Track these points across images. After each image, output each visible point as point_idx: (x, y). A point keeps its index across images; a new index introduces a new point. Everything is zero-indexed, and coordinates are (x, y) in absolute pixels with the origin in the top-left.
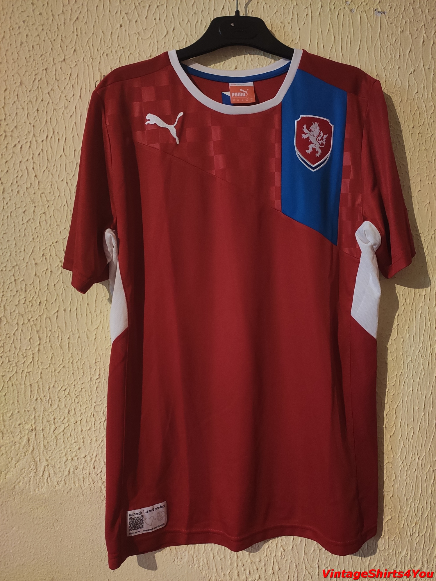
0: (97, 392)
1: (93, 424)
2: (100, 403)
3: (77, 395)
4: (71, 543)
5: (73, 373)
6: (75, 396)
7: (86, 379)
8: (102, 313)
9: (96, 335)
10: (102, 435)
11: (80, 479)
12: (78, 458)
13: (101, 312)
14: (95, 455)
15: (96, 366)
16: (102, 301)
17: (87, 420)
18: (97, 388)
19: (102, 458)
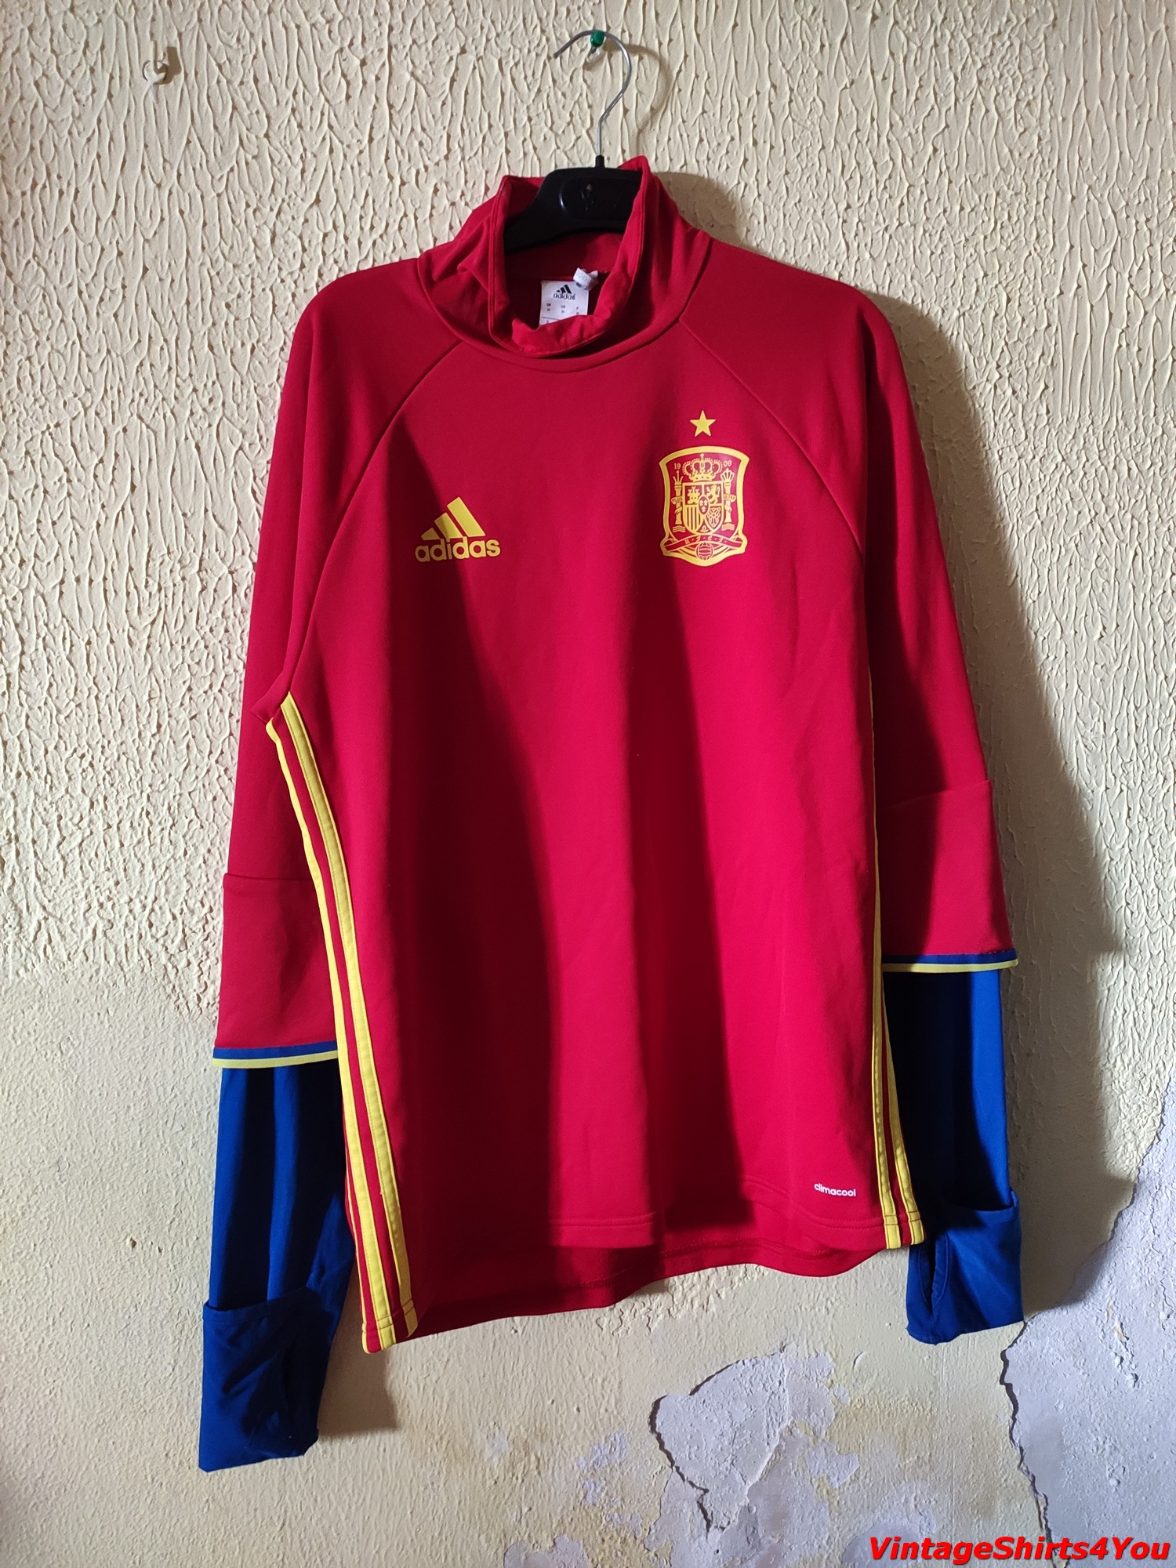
0: (152, 764)
1: (146, 833)
2: (161, 789)
3: (108, 769)
4: (100, 1085)
5: (100, 721)
6: (104, 772)
7: (129, 734)
8: (163, 591)
9: (149, 637)
10: (166, 856)
11: (118, 948)
12: (114, 904)
13: (160, 590)
14: (151, 898)
15: (150, 706)
16: (161, 563)
17: (132, 823)
18: (154, 753)
19: (167, 904)
